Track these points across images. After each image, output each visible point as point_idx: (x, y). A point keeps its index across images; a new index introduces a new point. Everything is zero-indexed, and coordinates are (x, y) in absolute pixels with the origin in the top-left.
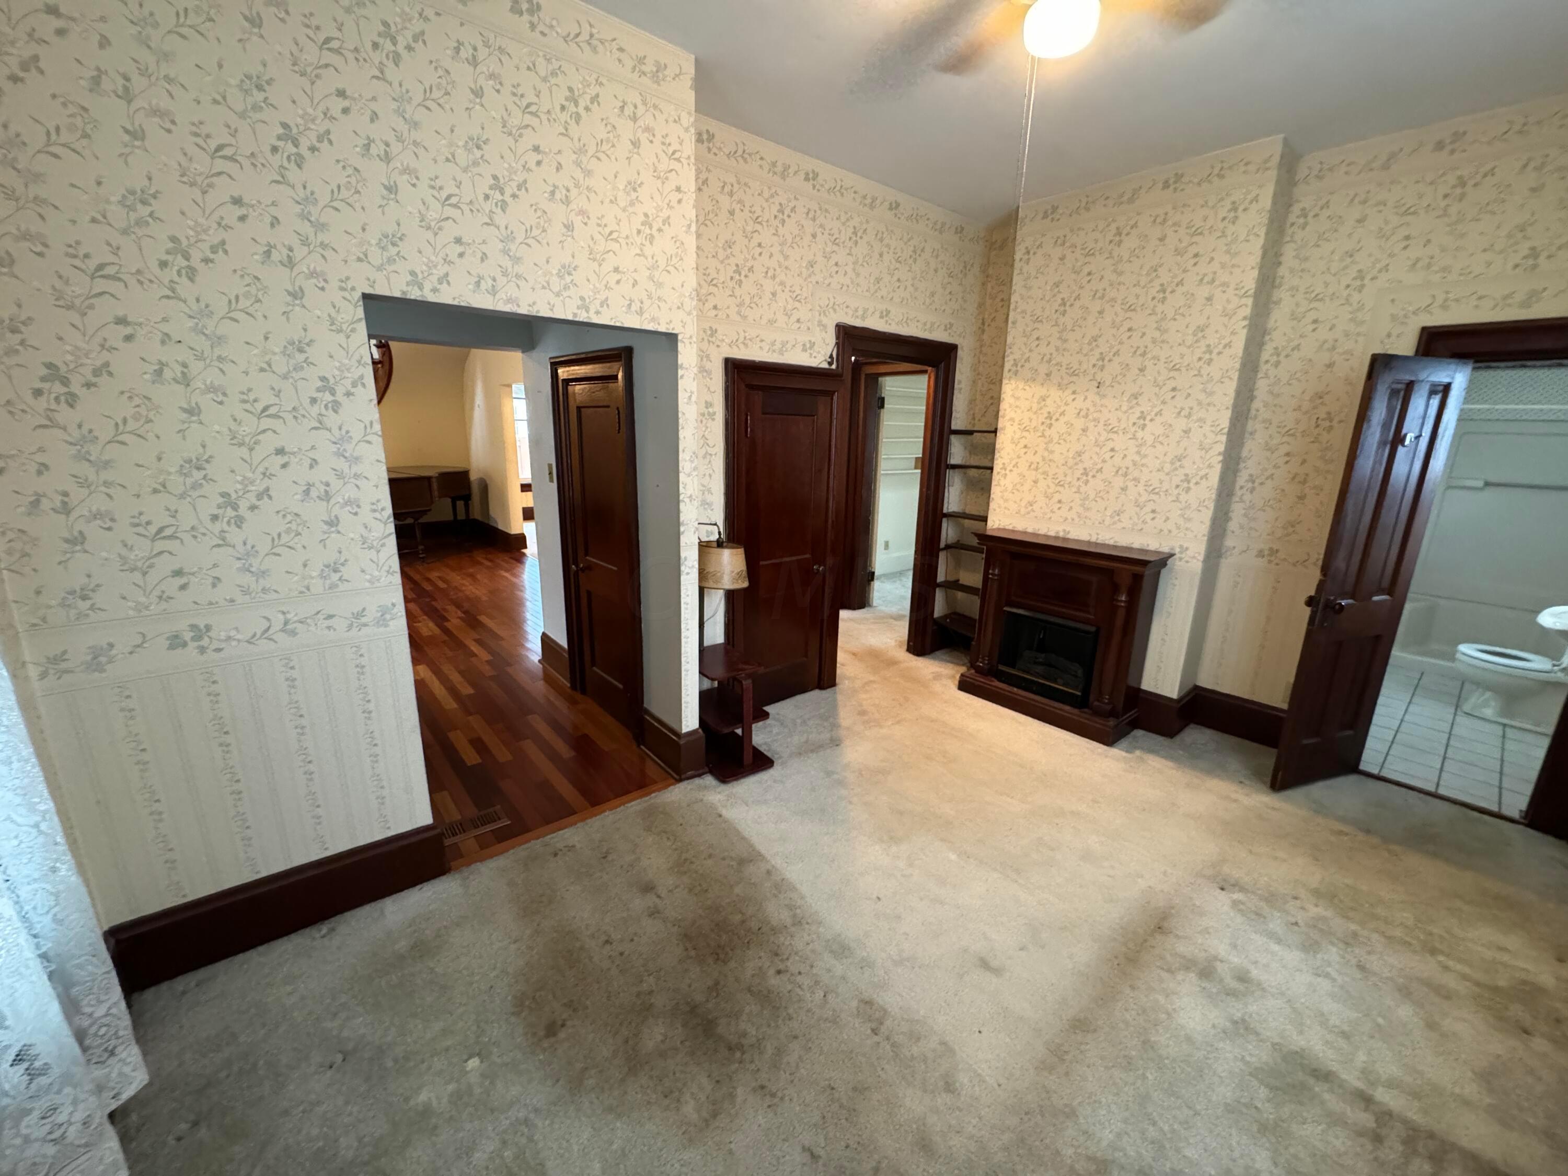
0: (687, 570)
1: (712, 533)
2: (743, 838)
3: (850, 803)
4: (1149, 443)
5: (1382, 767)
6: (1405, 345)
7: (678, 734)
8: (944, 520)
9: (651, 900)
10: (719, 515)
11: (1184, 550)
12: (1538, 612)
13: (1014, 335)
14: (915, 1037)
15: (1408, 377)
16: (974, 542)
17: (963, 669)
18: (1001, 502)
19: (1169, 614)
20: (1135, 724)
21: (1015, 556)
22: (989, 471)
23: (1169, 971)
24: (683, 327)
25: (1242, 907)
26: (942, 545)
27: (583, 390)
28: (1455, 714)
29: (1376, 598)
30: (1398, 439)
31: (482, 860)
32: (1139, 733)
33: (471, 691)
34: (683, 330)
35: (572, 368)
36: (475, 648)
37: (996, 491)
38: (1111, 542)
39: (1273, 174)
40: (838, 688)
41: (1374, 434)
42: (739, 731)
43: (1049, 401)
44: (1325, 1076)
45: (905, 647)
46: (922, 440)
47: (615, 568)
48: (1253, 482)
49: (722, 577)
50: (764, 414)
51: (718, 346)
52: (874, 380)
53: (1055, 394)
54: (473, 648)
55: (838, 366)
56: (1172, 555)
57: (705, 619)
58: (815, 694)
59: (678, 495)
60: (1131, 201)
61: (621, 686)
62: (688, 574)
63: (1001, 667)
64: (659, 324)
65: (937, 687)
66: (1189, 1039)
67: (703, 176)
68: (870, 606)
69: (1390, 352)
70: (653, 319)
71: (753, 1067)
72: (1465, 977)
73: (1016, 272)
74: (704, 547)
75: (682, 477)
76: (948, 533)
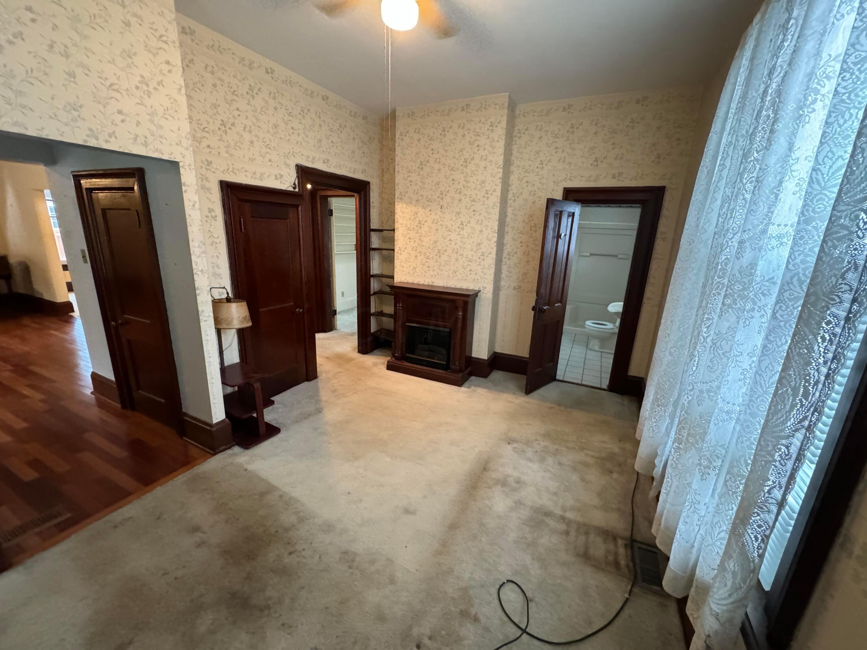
0: (205, 319)
1: (223, 293)
2: (263, 480)
3: (330, 443)
4: (466, 237)
5: (564, 376)
6: (558, 195)
7: (210, 425)
8: (372, 279)
9: (198, 537)
10: (226, 281)
11: (484, 288)
12: (608, 305)
13: (399, 178)
14: (373, 562)
15: (561, 209)
16: (388, 290)
17: (389, 358)
18: (400, 268)
19: (480, 319)
20: (471, 374)
21: (410, 296)
22: (393, 252)
23: (490, 488)
24: (183, 158)
25: (517, 449)
26: (372, 292)
27: (106, 196)
28: (586, 350)
29: (556, 305)
30: (559, 236)
31: (44, 549)
32: (473, 378)
33: (24, 425)
34: (183, 160)
35: (94, 180)
36: (26, 391)
37: (397, 262)
38: (453, 286)
39: (506, 111)
40: (318, 380)
41: (550, 233)
42: (255, 415)
43: (419, 214)
44: (548, 514)
45: (357, 350)
46: (355, 234)
47: (149, 322)
48: (509, 255)
49: (232, 321)
50: (252, 217)
51: (214, 172)
52: (325, 199)
53: (421, 211)
54: (24, 392)
55: (299, 189)
56: (480, 291)
57: (224, 348)
58: (305, 385)
59: (192, 270)
60: (448, 115)
61: (163, 401)
62: (206, 321)
63: (408, 355)
64: (162, 154)
65: (376, 370)
66: (499, 517)
67: (190, 57)
68: (336, 329)
69: (554, 198)
70: (157, 150)
71: (277, 615)
72: (592, 457)
73: (397, 145)
74: (216, 303)
75: (193, 258)
76: (374, 285)
